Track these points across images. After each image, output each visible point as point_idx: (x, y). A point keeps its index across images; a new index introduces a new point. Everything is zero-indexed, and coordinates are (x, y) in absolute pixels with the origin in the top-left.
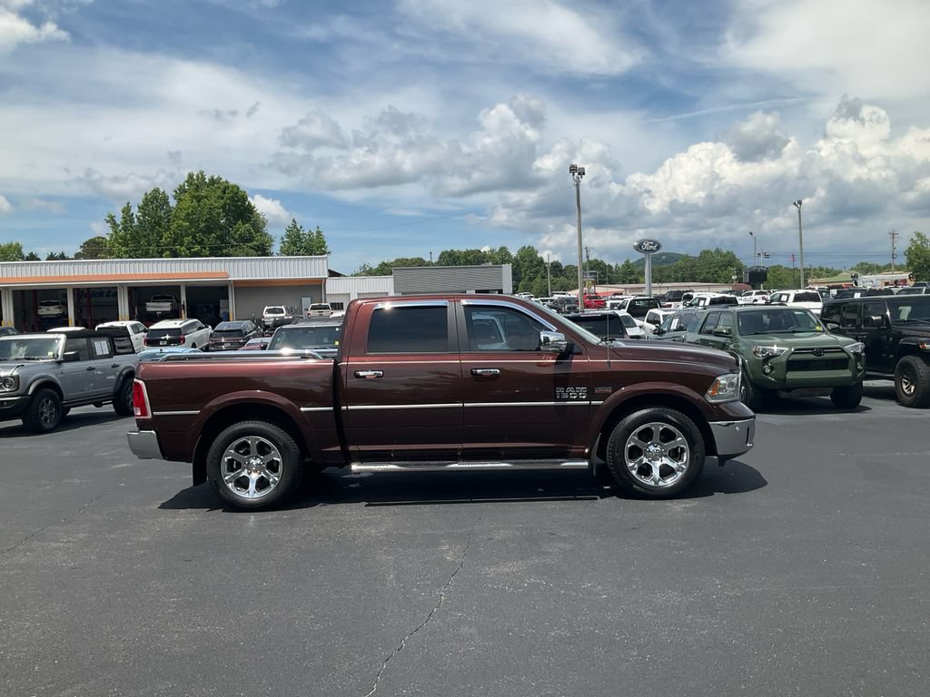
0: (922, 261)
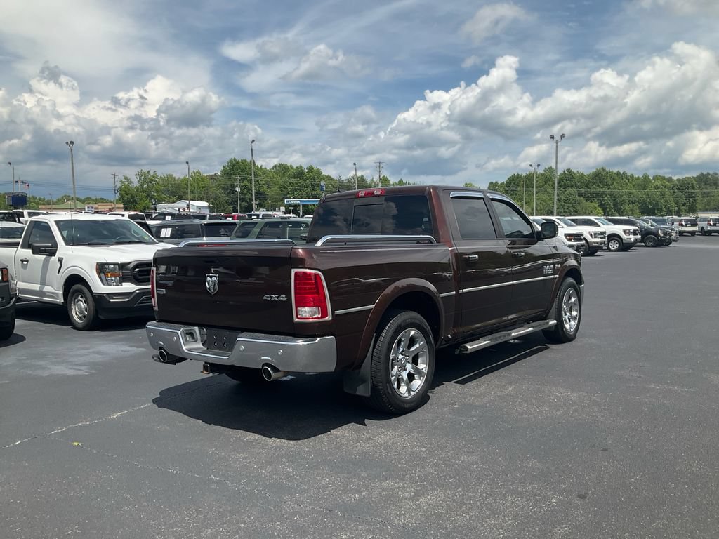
0: (129, 196)
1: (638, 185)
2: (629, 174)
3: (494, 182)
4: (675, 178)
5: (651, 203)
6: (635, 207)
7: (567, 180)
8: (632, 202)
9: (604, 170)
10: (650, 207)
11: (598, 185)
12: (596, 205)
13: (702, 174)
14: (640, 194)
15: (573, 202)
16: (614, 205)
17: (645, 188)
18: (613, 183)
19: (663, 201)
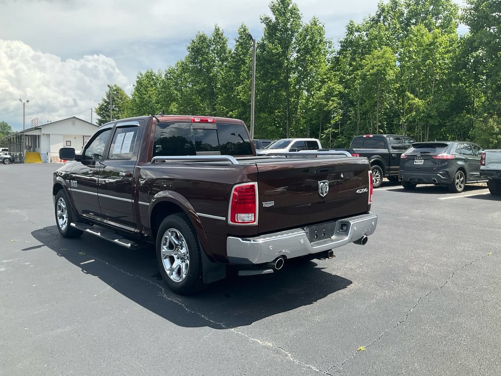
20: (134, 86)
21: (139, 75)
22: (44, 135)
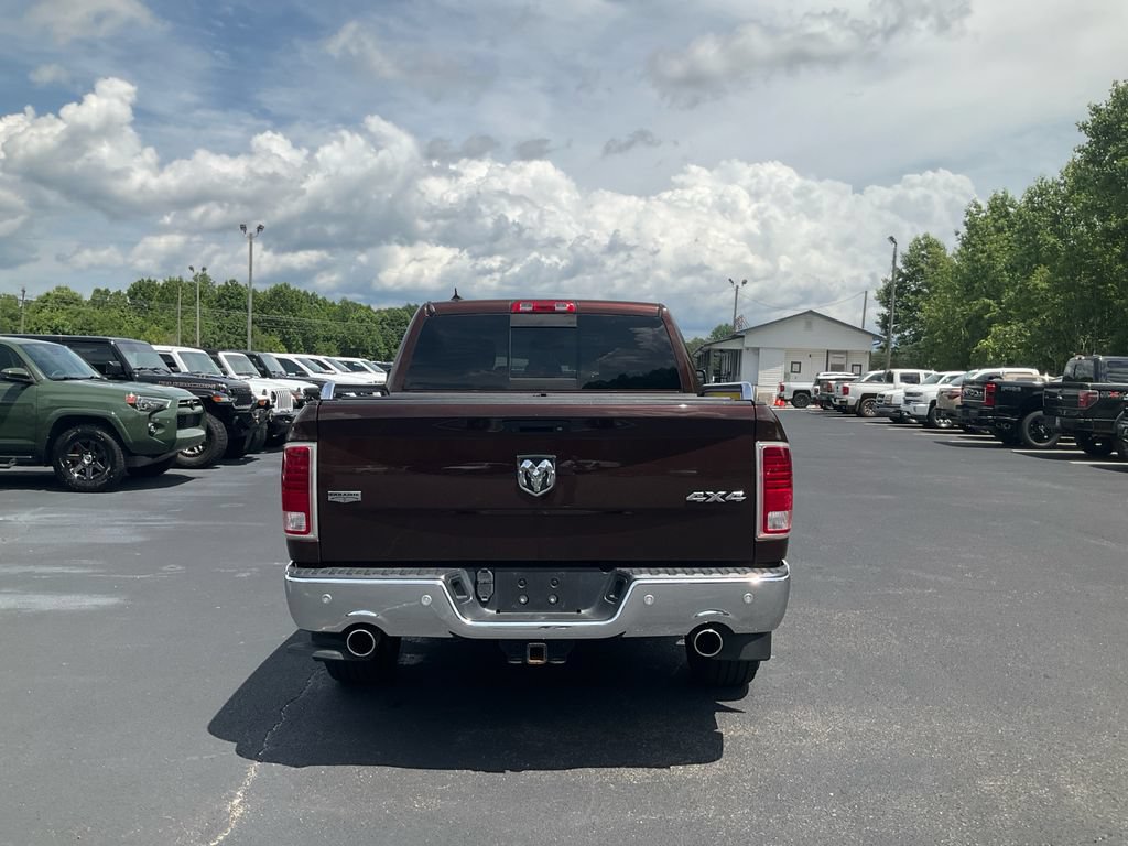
1: (334, 314)
2: (320, 297)
3: (103, 289)
4: (375, 308)
5: (354, 343)
6: (333, 345)
7: (230, 298)
8: (327, 339)
9: (287, 286)
10: (353, 347)
11: (278, 310)
12: (278, 340)
13: (409, 306)
14: (338, 329)
15: (243, 332)
16: (303, 341)
17: (345, 320)
18: (300, 309)
19: (369, 339)
20: (957, 233)
21: (972, 209)
22: (748, 349)
